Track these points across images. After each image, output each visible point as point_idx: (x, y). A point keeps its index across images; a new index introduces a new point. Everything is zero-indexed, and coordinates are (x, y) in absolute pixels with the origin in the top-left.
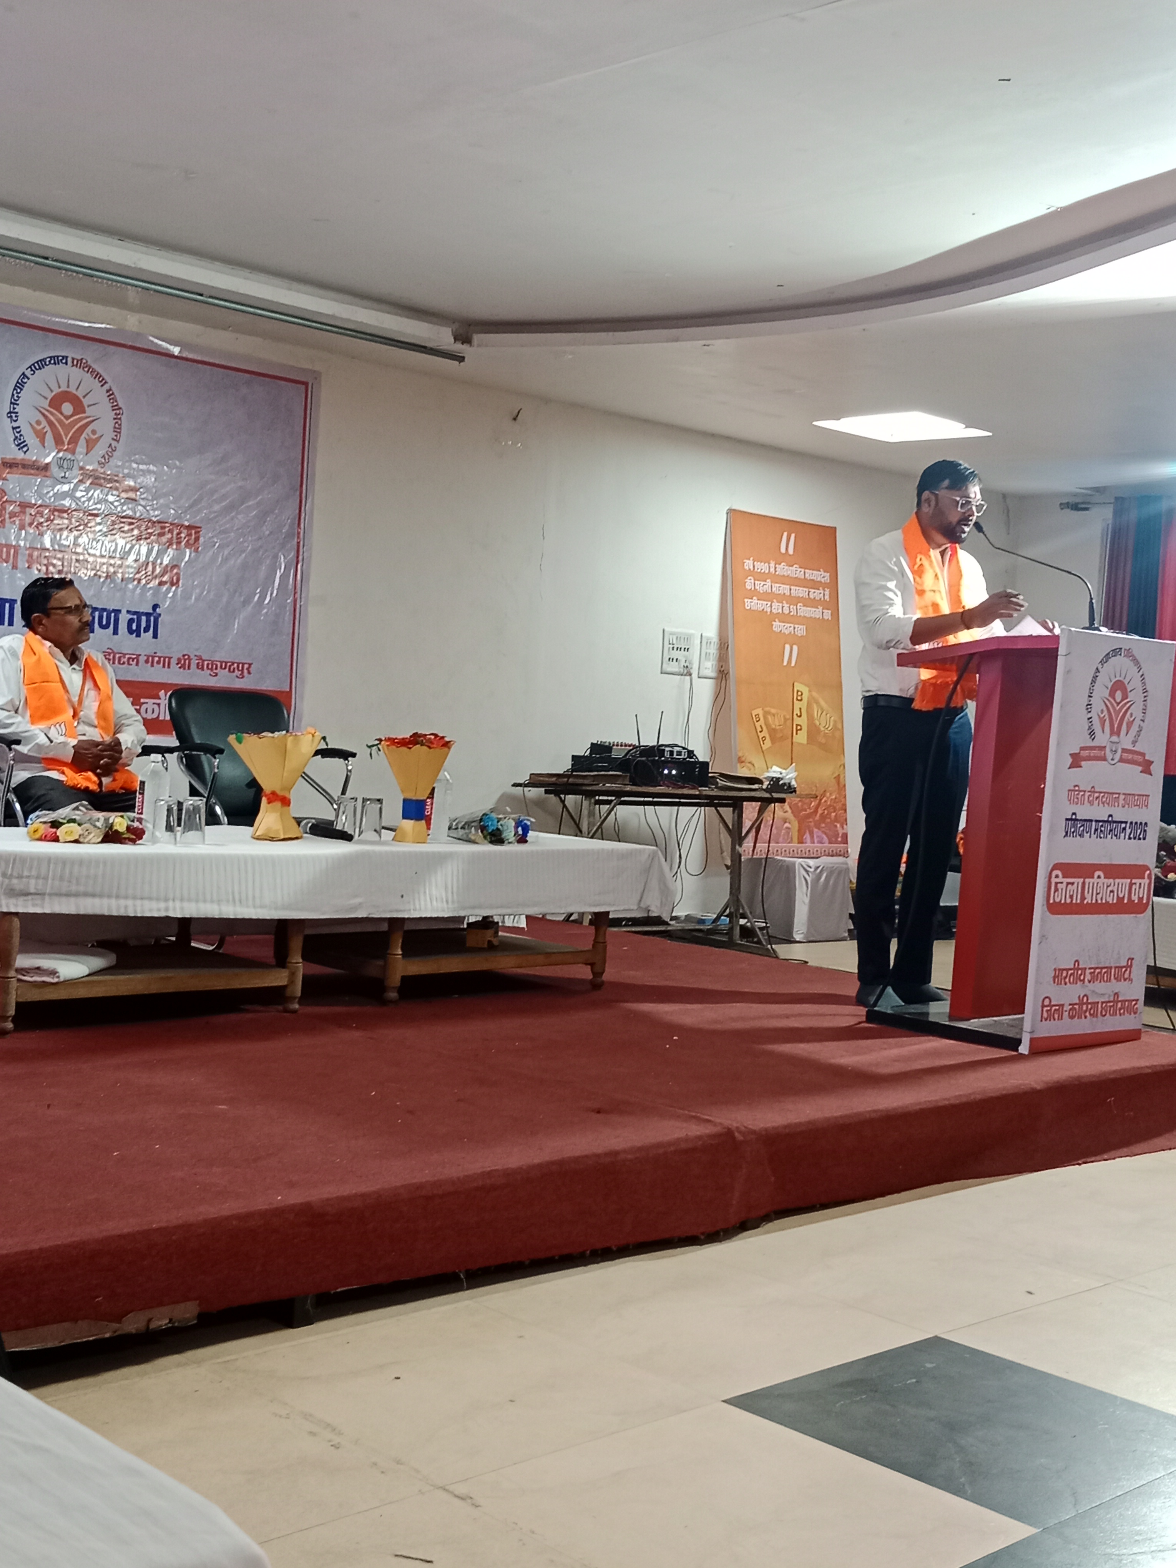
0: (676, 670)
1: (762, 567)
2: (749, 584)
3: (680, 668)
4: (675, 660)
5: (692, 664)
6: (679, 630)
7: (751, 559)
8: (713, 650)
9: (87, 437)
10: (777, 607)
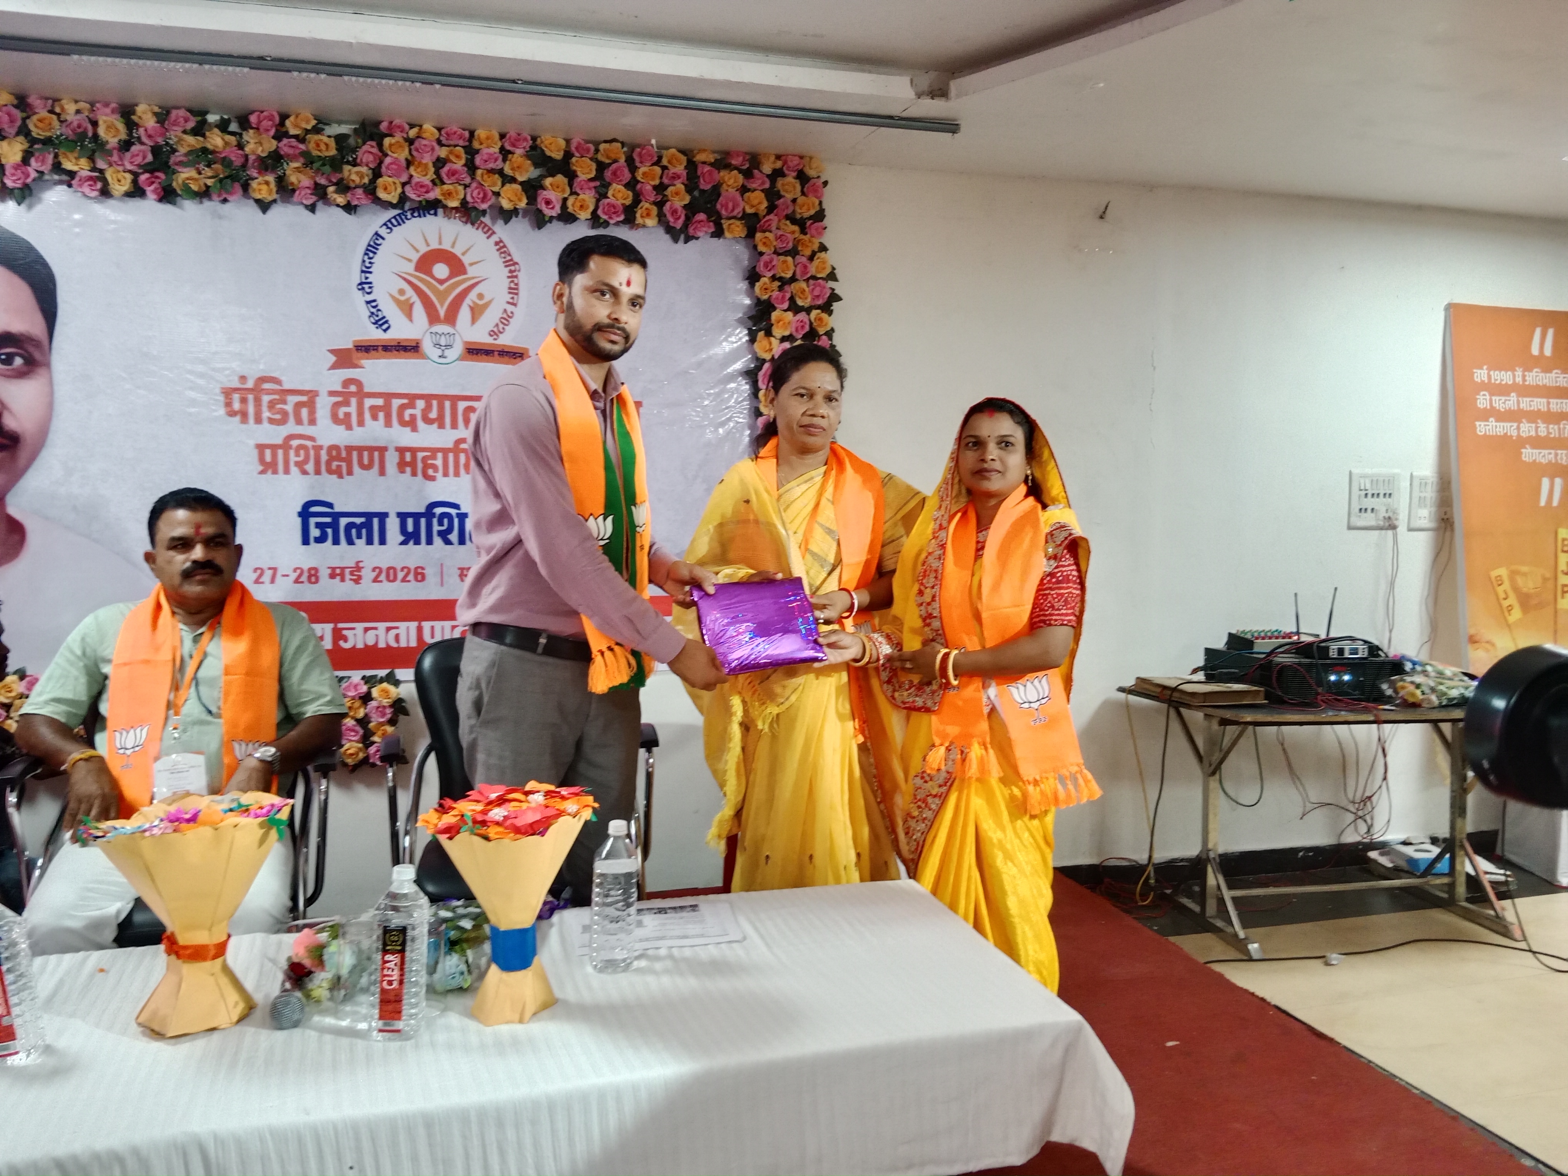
0: (1373, 523)
1: (1503, 377)
2: (1483, 401)
3: (1378, 520)
4: (1369, 511)
5: (1398, 514)
6: (1375, 471)
7: (1485, 367)
8: (1430, 493)
9: (472, 305)
10: (1527, 429)
